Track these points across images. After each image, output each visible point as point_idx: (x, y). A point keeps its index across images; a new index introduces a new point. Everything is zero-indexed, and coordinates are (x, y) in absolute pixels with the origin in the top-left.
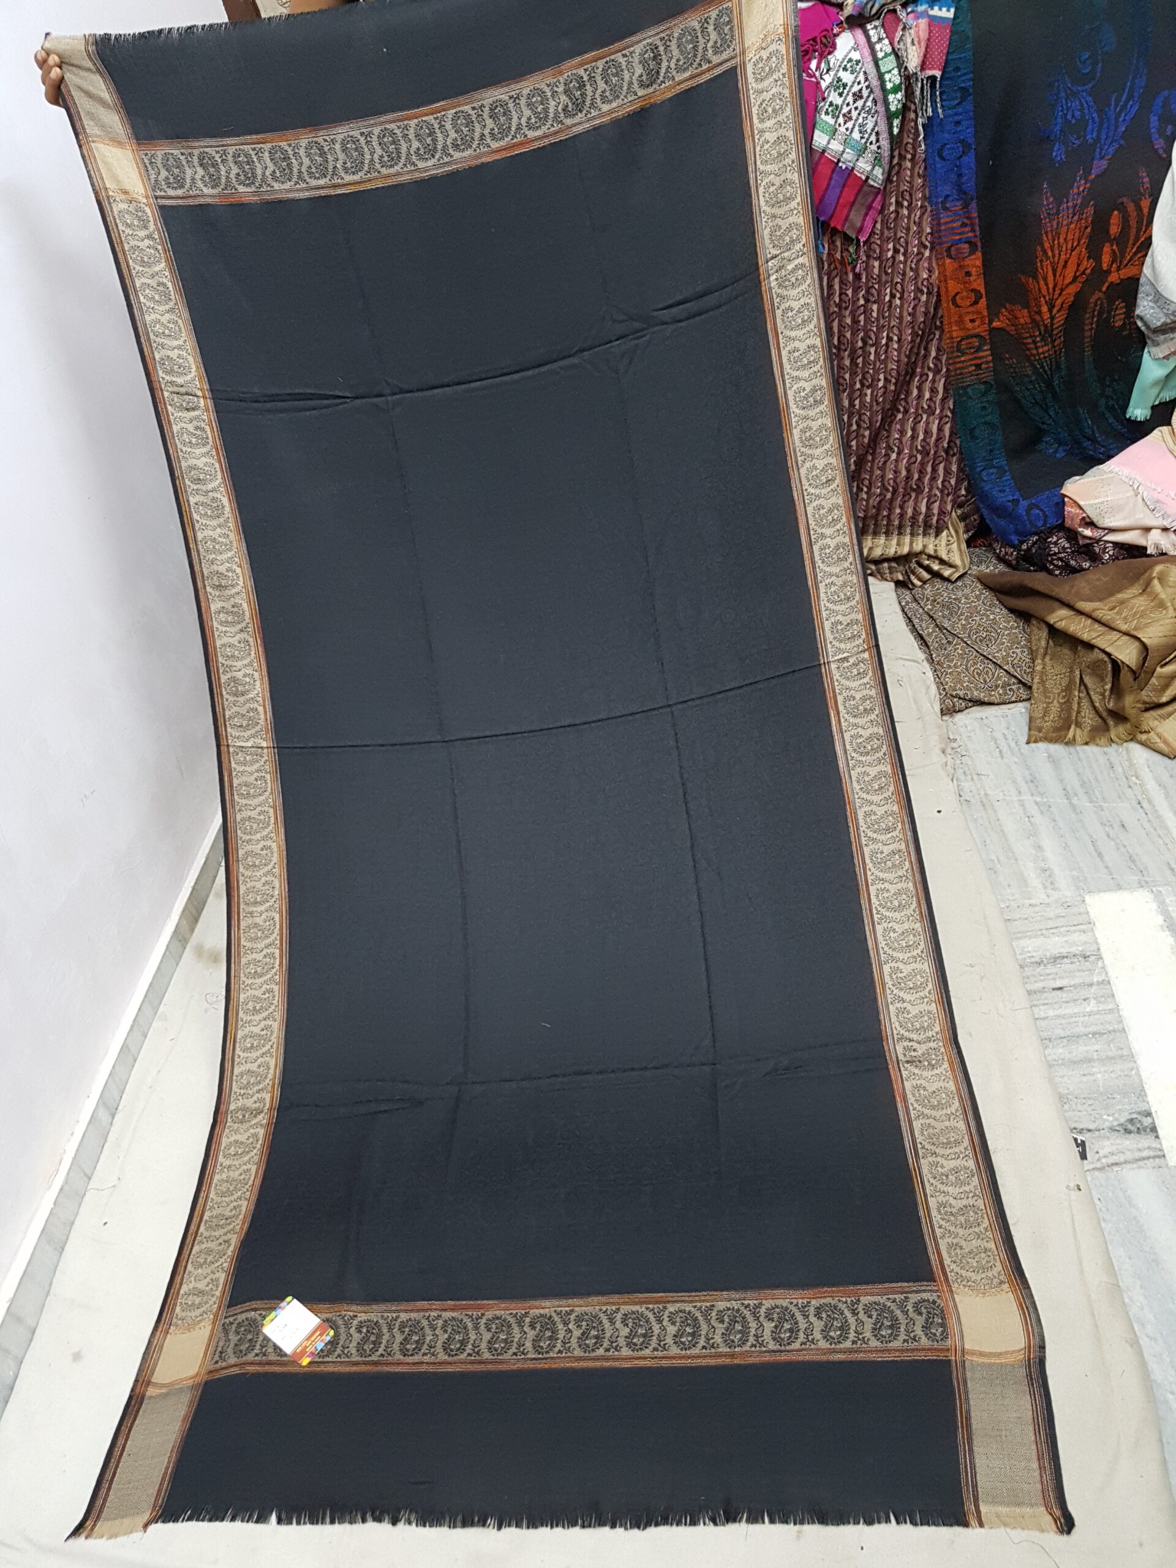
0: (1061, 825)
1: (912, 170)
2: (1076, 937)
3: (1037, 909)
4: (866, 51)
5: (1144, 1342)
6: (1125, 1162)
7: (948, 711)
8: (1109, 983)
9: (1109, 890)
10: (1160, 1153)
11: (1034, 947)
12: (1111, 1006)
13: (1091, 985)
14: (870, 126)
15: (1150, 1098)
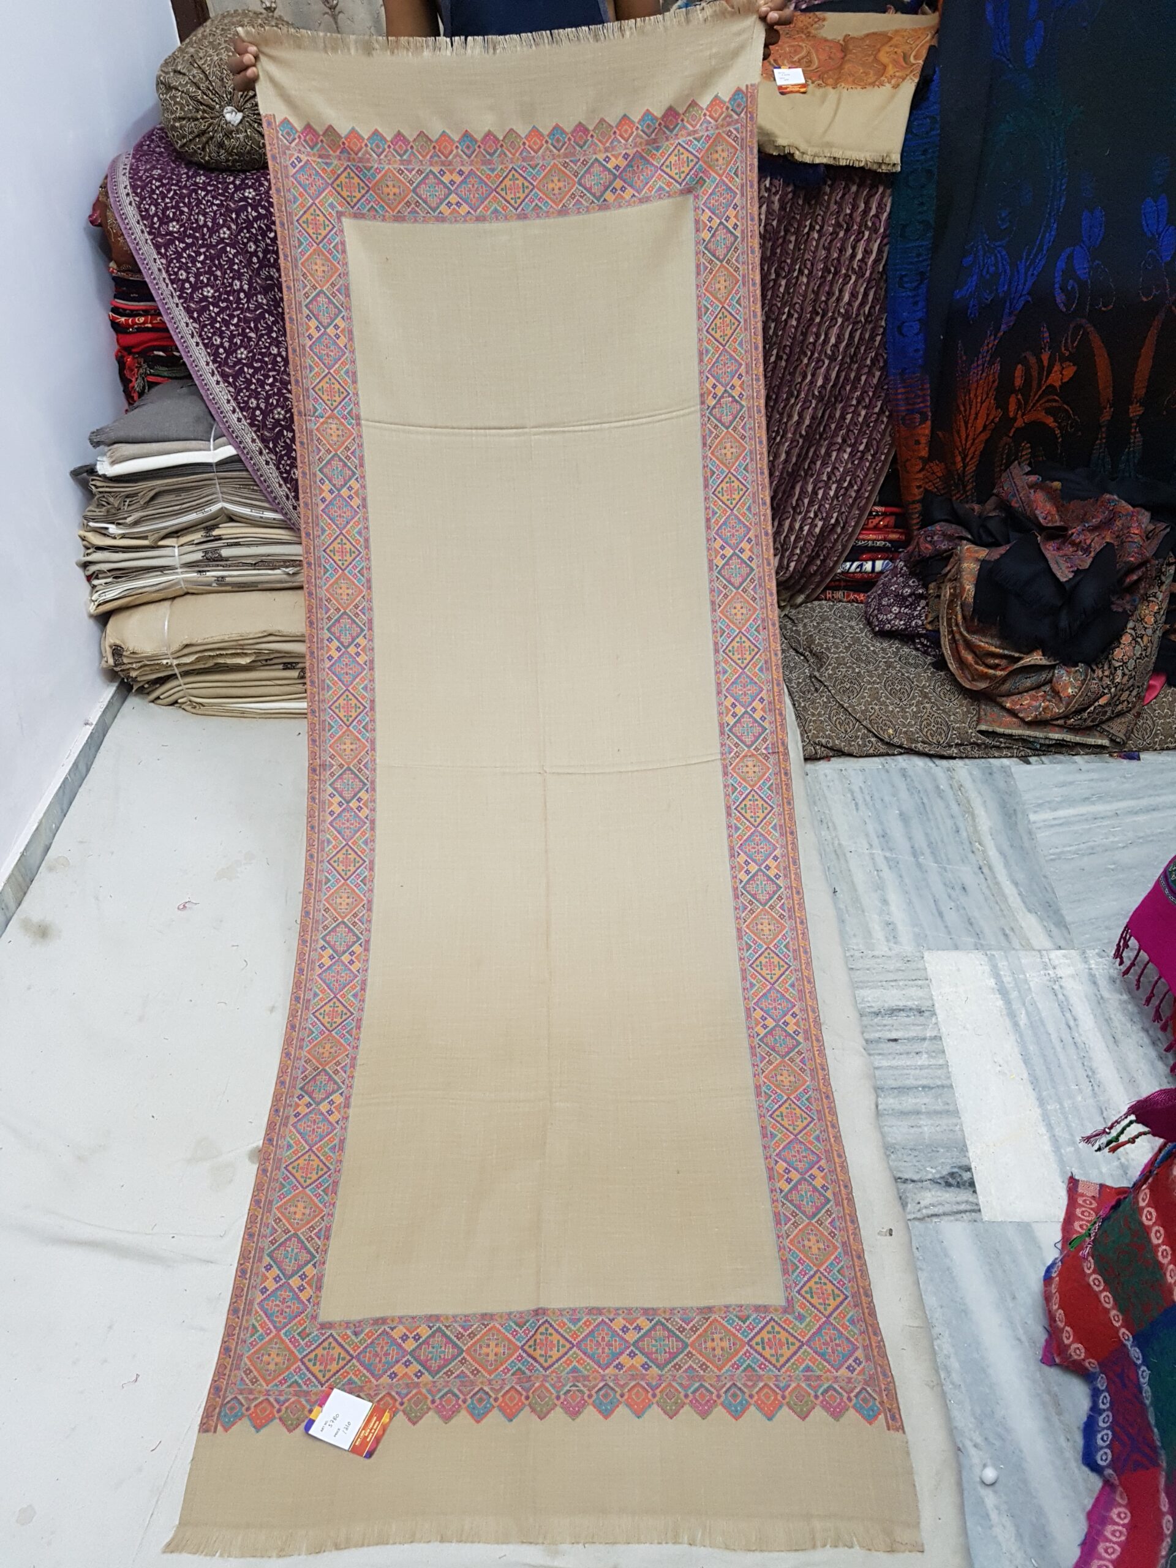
0: (907, 880)
2: (914, 992)
3: (879, 960)
5: (948, 1387)
6: (945, 1214)
7: (808, 759)
8: (941, 1038)
9: (946, 949)
10: (976, 1208)
11: (874, 997)
12: (941, 1062)
13: (924, 1039)
15: (970, 1154)
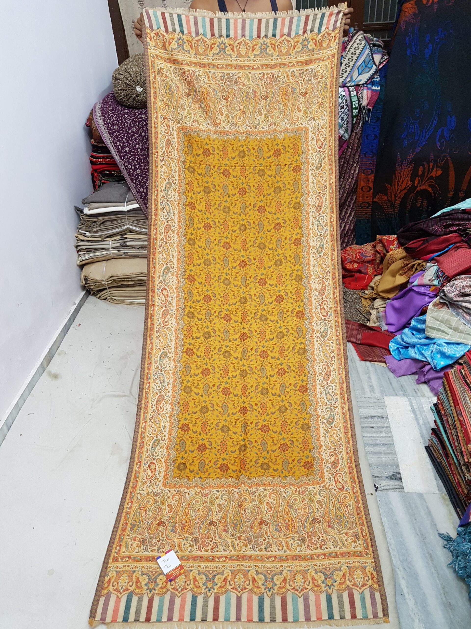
1: (355, 136)
3: (367, 399)
4: (348, 93)
6: (390, 489)
8: (390, 427)
9: (393, 396)
10: (402, 487)
11: (364, 412)
12: (390, 435)
13: (384, 427)
14: (345, 118)
15: (400, 468)
